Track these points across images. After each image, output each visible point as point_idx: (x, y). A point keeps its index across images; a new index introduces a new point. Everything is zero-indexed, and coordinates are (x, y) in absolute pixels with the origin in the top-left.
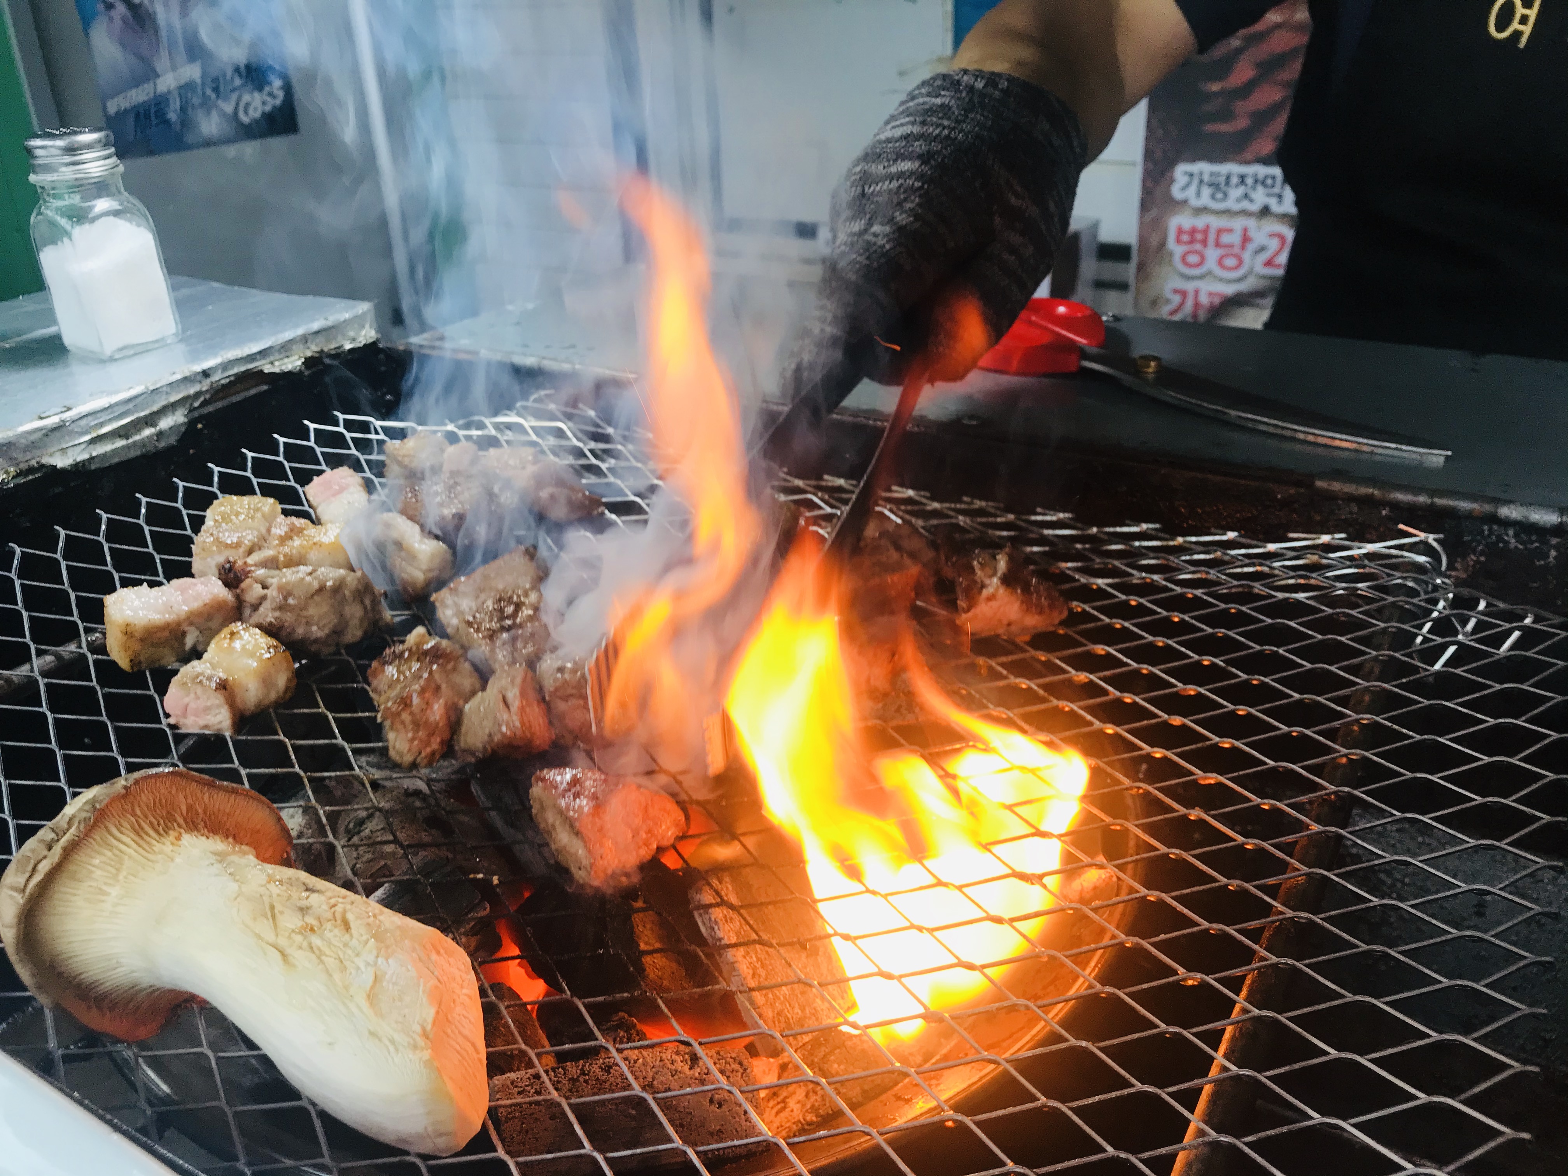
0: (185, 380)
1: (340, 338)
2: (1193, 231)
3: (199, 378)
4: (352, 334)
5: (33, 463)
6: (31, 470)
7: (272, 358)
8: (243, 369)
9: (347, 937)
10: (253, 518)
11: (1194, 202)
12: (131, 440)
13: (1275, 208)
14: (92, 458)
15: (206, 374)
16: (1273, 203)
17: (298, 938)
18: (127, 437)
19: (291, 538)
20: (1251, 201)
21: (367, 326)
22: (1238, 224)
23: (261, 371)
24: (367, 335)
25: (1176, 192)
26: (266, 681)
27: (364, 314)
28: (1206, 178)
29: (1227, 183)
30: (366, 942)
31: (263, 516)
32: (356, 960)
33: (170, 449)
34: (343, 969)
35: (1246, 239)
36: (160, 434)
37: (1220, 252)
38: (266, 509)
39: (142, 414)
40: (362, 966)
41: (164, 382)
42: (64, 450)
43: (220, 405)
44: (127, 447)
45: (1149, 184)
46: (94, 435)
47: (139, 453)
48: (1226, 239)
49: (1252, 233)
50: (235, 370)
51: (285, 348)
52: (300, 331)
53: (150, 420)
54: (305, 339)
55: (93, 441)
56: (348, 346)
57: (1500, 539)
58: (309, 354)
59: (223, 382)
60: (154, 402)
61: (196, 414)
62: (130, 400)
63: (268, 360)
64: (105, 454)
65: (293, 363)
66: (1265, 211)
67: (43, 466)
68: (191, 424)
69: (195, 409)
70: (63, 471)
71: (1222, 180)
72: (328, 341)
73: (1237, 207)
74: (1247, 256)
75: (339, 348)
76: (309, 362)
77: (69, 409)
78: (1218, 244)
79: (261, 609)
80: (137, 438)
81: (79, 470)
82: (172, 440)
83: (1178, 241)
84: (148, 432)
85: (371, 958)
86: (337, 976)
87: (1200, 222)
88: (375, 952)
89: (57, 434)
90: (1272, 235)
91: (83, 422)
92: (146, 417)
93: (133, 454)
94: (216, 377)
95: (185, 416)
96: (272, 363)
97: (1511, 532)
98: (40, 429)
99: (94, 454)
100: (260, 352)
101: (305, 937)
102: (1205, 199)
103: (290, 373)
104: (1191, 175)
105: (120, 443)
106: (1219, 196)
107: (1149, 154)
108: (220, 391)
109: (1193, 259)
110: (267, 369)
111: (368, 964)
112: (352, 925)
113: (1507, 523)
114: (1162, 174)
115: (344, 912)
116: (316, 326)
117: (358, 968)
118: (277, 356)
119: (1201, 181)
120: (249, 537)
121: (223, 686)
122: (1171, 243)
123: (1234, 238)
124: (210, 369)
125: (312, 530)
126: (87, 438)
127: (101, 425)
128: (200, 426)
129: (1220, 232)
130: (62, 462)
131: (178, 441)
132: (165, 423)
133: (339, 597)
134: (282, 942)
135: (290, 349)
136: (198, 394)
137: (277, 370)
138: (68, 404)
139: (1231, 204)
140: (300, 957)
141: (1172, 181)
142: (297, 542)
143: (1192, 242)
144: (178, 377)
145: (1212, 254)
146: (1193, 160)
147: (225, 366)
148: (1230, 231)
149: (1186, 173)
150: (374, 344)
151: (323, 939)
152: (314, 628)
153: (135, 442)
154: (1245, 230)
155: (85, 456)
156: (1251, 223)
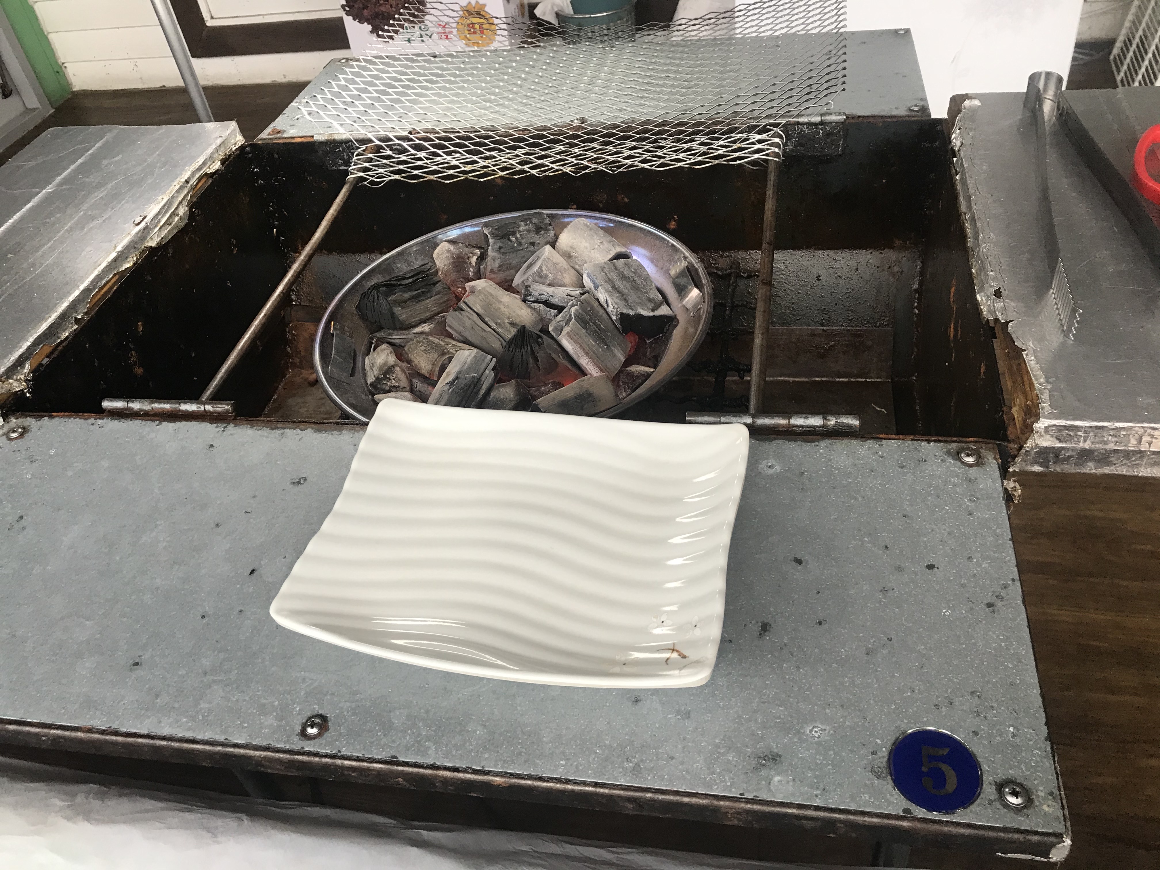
0: (181, 187)
1: (229, 146)
3: (185, 184)
5: (143, 248)
6: (144, 251)
7: (208, 165)
8: (200, 174)
12: (172, 225)
15: (187, 182)
18: (170, 224)
21: (238, 135)
23: (206, 173)
24: (239, 140)
27: (234, 128)
36: (181, 219)
39: (172, 211)
42: (151, 238)
43: (197, 196)
46: (159, 227)
47: (176, 231)
50: (198, 175)
51: (211, 158)
52: (214, 147)
53: (176, 212)
54: (217, 150)
55: (161, 229)
56: (234, 149)
57: (802, 130)
58: (221, 158)
59: (195, 183)
60: (173, 203)
61: (190, 203)
63: (207, 167)
64: (165, 236)
65: (217, 165)
68: (190, 210)
69: (189, 201)
70: (155, 248)
72: (226, 148)
75: (231, 150)
76: (223, 162)
77: (145, 217)
80: (174, 223)
81: (160, 246)
82: (186, 220)
84: (176, 219)
89: (146, 231)
91: (153, 222)
92: (174, 211)
94: (192, 182)
95: (187, 206)
96: (209, 168)
97: (805, 127)
98: (139, 231)
99: (162, 236)
100: (203, 164)
103: (218, 170)
105: (169, 227)
108: (195, 189)
110: (209, 171)
113: (803, 124)
116: (218, 142)
118: (210, 163)
124: (187, 179)
126: (157, 229)
127: (159, 221)
128: (194, 210)
130: (153, 243)
131: (188, 220)
132: (181, 213)
135: (213, 158)
136: (188, 193)
137: (212, 171)
138: (144, 215)
144: (178, 187)
147: (193, 175)
150: (245, 144)
153: (174, 226)
155: (160, 239)
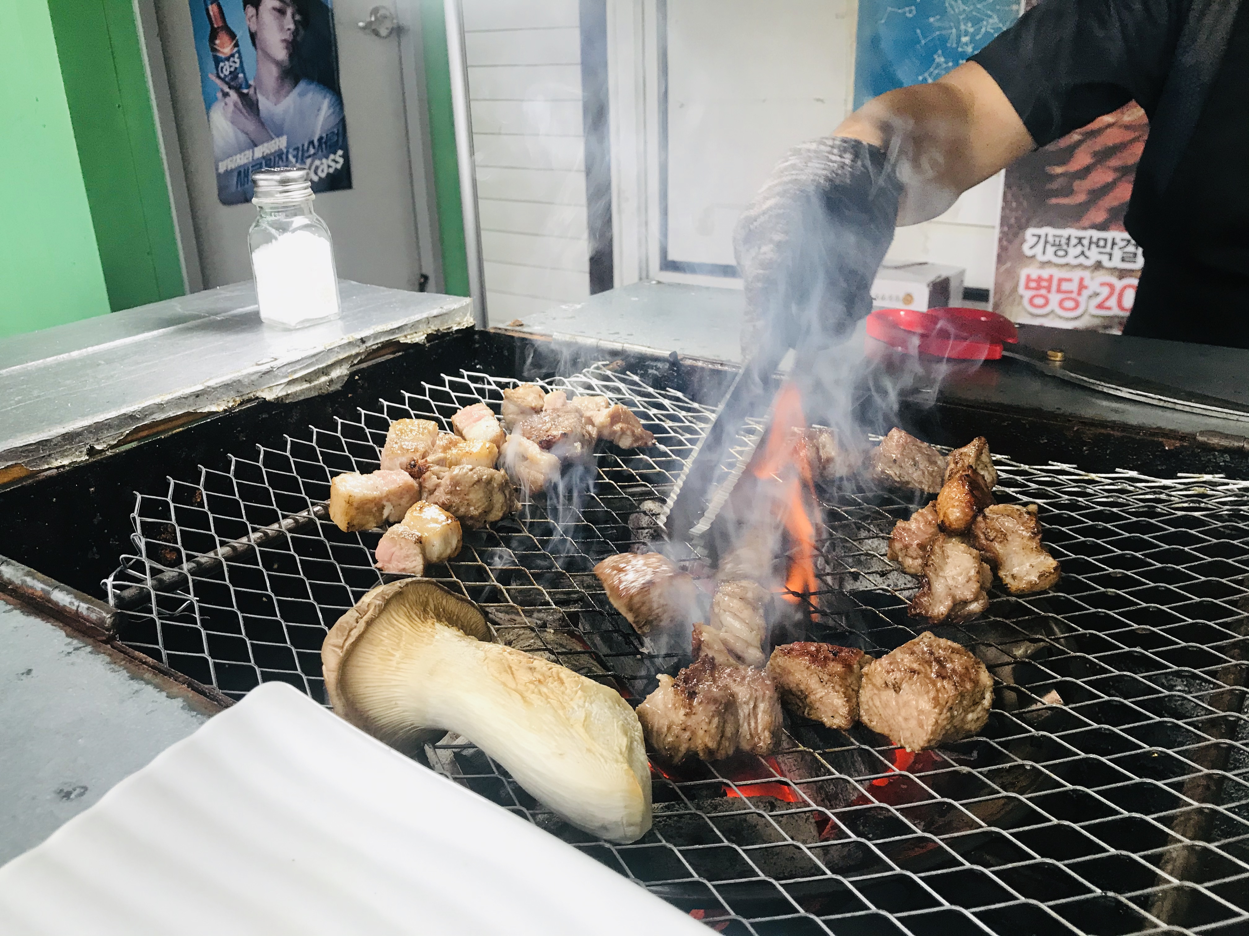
0: (350, 343)
1: (450, 322)
2: (1040, 279)
3: (359, 343)
4: (458, 319)
5: (251, 395)
6: (250, 400)
7: (406, 333)
8: (387, 339)
9: (562, 688)
10: (423, 434)
11: (1041, 258)
12: (313, 384)
13: (1106, 263)
14: (288, 395)
15: (363, 341)
16: (1105, 259)
17: (532, 686)
18: (310, 382)
19: (450, 448)
20: (1087, 257)
21: (468, 314)
22: (1076, 275)
23: (398, 341)
24: (468, 321)
25: (1026, 249)
26: (446, 540)
27: (468, 305)
28: (1051, 239)
29: (1068, 244)
30: (576, 692)
31: (429, 432)
32: (571, 703)
33: (336, 393)
34: (564, 708)
35: (1082, 287)
36: (331, 381)
37: (1060, 296)
38: (431, 428)
39: (321, 366)
40: (576, 707)
41: (337, 345)
42: (270, 388)
43: (370, 363)
44: (309, 389)
45: (1005, 243)
46: (290, 378)
47: (317, 394)
48: (1065, 286)
49: (1086, 282)
50: (383, 339)
51: (414, 326)
52: (425, 315)
53: (325, 371)
54: (428, 321)
55: (290, 383)
56: (455, 328)
58: (430, 332)
59: (374, 347)
60: (329, 358)
61: (355, 368)
62: (314, 356)
63: (403, 334)
64: (296, 393)
65: (419, 338)
66: (1098, 265)
67: (257, 398)
68: (352, 375)
69: (355, 365)
70: (269, 403)
71: (1064, 241)
72: (442, 323)
73: (1075, 262)
74: (1082, 299)
75: (449, 328)
76: (430, 337)
77: (276, 359)
78: (1059, 291)
79: (436, 493)
80: (316, 383)
81: (278, 403)
82: (337, 387)
83: (1027, 287)
84: (323, 379)
85: (581, 703)
86: (561, 712)
87: (1045, 273)
88: (583, 699)
89: (267, 376)
90: (1102, 284)
91: (283, 370)
92: (323, 368)
93: (314, 394)
94: (369, 344)
95: (348, 370)
96: (406, 336)
98: (256, 373)
99: (289, 392)
100: (398, 328)
101: (536, 686)
102: (1050, 255)
103: (417, 344)
104: (1039, 237)
105: (306, 386)
106: (1061, 253)
107: (1004, 220)
108: (372, 354)
109: (1039, 301)
110: (402, 340)
111: (579, 706)
112: (565, 680)
114: (1016, 235)
115: (558, 674)
116: (435, 312)
117: (573, 709)
118: (409, 331)
119: (1046, 242)
120: (422, 447)
121: (419, 541)
122: (1021, 290)
123: (1073, 286)
124: (366, 337)
125: (462, 444)
126: (286, 380)
127: (295, 372)
128: (357, 377)
129: (1061, 280)
130: (269, 396)
131: (342, 387)
132: (335, 373)
133: (489, 487)
134: (521, 688)
135: (418, 328)
136: (358, 354)
137: (409, 342)
138: (274, 356)
139: (1070, 259)
140: (534, 698)
141: (1024, 241)
142: (454, 451)
143: (1038, 288)
144: (346, 341)
145: (1055, 298)
146: (1040, 225)
147: (376, 336)
148: (1070, 280)
149: (1034, 235)
150: (473, 327)
151: (548, 688)
152: (472, 508)
153: (315, 386)
154: (1082, 280)
155: (283, 393)
156: (1086, 274)
